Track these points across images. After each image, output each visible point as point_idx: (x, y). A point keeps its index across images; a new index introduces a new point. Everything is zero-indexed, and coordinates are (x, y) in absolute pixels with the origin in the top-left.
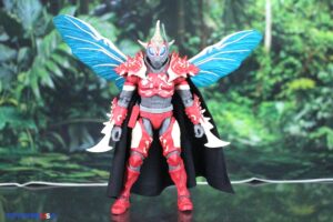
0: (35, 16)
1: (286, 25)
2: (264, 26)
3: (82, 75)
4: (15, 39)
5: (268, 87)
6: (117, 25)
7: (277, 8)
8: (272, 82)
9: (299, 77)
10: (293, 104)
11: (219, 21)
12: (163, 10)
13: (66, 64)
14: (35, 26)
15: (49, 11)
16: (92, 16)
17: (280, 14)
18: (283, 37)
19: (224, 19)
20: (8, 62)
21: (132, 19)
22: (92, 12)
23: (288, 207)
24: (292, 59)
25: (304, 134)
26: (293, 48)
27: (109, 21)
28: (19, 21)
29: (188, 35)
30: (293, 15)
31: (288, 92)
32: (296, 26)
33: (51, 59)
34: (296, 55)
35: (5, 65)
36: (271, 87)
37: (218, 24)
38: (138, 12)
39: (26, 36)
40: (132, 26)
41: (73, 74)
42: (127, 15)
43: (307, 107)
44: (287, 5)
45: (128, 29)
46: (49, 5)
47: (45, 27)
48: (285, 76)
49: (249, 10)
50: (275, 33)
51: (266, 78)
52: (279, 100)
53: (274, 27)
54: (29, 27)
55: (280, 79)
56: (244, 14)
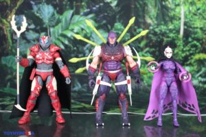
0: (50, 15)
1: (193, 22)
2: (180, 23)
3: (75, 48)
4: (38, 28)
5: (181, 58)
6: (96, 21)
7: (187, 13)
8: (184, 55)
9: (199, 53)
10: (195, 68)
11: (154, 20)
12: (122, 13)
13: (67, 42)
14: (50, 20)
15: (58, 12)
16: (82, 16)
17: (189, 17)
18: (191, 29)
19: (157, 18)
20: (34, 41)
21: (104, 18)
22: (82, 14)
23: (190, 127)
24: (195, 42)
25: (201, 85)
26: (196, 36)
27: (92, 18)
28: (41, 17)
29: (136, 27)
30: (197, 17)
31: (193, 61)
32: (198, 23)
33: (59, 39)
34: (198, 40)
35: (32, 42)
36: (183, 58)
37: (153, 22)
38: (108, 13)
39: (44, 26)
40: (104, 22)
41: (70, 48)
42: (102, 15)
43: (203, 69)
44: (193, 11)
45: (102, 24)
46: (58, 9)
47: (55, 21)
48: (191, 52)
49: (172, 14)
50: (186, 27)
51: (180, 53)
52: (187, 65)
53: (185, 24)
54: (46, 21)
55: (188, 53)
56: (168, 16)
